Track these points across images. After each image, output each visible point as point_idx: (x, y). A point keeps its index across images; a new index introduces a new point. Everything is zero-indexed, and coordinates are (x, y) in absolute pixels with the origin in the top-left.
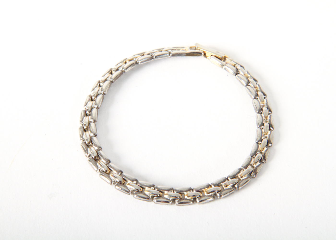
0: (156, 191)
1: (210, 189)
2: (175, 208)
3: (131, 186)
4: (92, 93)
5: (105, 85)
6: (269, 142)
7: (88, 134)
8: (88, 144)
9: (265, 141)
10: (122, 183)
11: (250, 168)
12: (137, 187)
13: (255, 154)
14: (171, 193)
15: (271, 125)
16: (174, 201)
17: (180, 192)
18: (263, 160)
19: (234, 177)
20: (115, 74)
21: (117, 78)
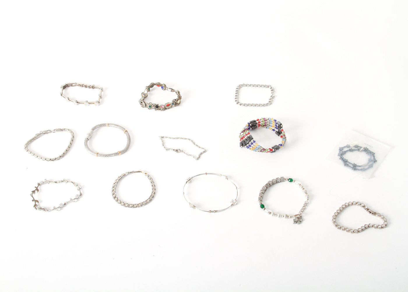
0: (132, 205)
1: (140, 204)
2: (132, 209)
3: (126, 205)
4: (113, 186)
5: (117, 180)
6: (155, 193)
7: (114, 195)
8: (115, 198)
9: (154, 193)
10: (124, 205)
11: (150, 199)
12: (128, 205)
13: (151, 196)
14: (131, 205)
15: (155, 189)
16: (132, 207)
17: (134, 205)
18: (153, 197)
19: (146, 201)
20: (120, 178)
21: (120, 179)
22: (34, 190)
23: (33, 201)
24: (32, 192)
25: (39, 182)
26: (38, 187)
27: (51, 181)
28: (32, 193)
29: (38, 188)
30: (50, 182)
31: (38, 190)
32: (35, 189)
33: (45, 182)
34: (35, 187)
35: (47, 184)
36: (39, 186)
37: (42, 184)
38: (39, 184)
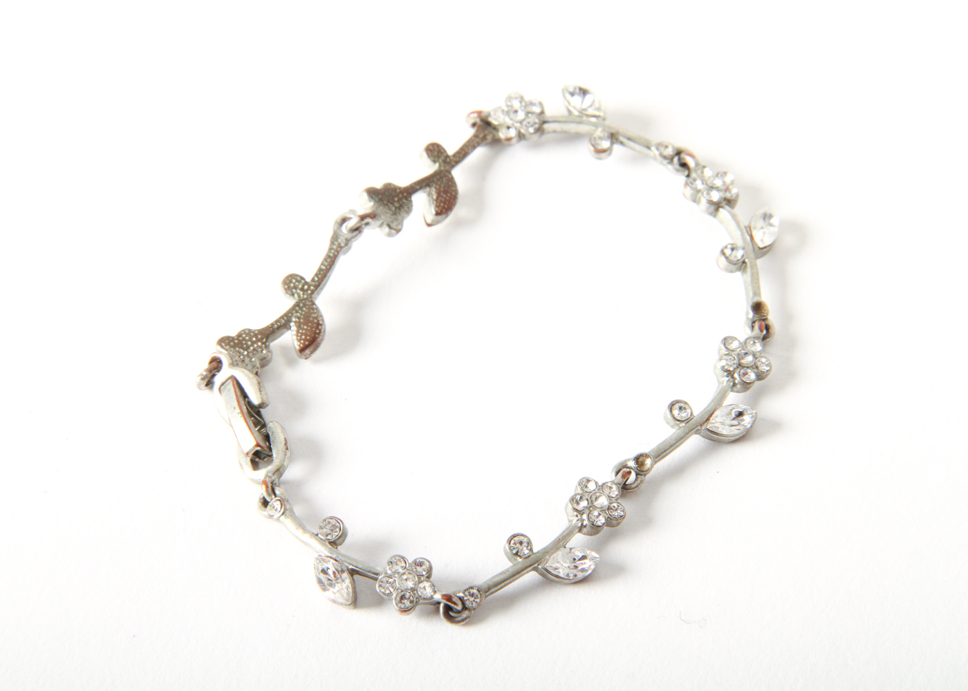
22: (403, 182)
23: (292, 283)
24: (372, 193)
25: (492, 106)
26: (463, 153)
27: (633, 132)
28: (366, 206)
29: (458, 173)
30: (613, 137)
31: (446, 201)
32: (428, 168)
33: (569, 118)
34: (434, 151)
35: (584, 151)
36: (480, 152)
37: (521, 136)
38: (485, 130)
